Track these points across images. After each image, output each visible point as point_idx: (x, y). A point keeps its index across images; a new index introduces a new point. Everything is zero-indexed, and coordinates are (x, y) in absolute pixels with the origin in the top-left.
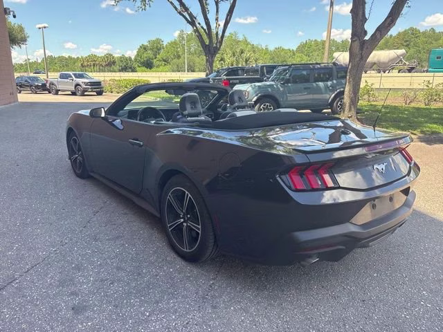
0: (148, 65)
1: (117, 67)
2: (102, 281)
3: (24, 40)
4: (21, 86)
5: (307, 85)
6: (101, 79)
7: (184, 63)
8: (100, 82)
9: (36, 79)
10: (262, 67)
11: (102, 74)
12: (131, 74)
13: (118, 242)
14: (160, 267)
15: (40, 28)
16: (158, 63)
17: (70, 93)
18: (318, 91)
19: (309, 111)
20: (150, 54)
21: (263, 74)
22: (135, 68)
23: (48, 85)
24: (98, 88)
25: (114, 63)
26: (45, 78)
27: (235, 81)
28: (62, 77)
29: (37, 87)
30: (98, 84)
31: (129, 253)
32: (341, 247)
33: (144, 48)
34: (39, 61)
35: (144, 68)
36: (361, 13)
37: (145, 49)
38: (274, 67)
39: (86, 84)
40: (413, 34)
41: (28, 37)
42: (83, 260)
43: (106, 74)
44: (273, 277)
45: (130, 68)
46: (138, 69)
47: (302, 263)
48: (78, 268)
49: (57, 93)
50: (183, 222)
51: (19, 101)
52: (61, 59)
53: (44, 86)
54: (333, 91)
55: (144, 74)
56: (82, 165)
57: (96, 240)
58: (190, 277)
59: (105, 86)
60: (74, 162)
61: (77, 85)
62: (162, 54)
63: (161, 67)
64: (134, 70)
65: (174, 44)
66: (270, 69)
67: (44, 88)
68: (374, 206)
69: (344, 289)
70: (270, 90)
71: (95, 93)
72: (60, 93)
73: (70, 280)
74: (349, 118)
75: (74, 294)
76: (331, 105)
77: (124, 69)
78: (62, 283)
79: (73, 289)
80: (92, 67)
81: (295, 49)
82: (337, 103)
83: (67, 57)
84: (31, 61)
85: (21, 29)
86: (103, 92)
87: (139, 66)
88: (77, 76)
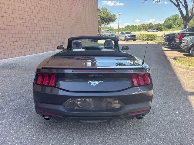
0: (169, 27)
15: (118, 15)
16: (175, 26)
17: (123, 40)
20: (171, 22)
24: (134, 38)
25: (152, 27)
28: (121, 34)
30: (134, 36)
33: (169, 19)
34: (124, 28)
35: (167, 29)
39: (129, 36)
45: (160, 29)
46: (163, 29)
52: (132, 26)
59: (137, 37)
61: (126, 37)
62: (178, 22)
63: (175, 28)
71: (133, 40)
72: (120, 40)
80: (143, 29)
83: (134, 25)
85: (114, 16)
86: (136, 39)
87: (164, 28)
88: (127, 33)
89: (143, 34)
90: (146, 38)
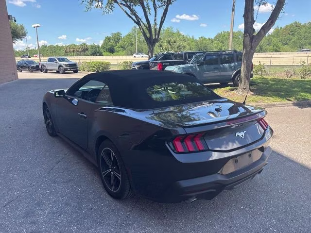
0: (111, 51)
1: (89, 52)
2: (53, 213)
3: (24, 35)
4: (22, 67)
5: (216, 66)
6: (77, 61)
7: (136, 49)
8: (76, 64)
9: (32, 62)
10: (185, 53)
11: (79, 57)
12: (99, 57)
13: (69, 184)
14: (95, 203)
15: (34, 27)
16: (118, 49)
17: (55, 71)
18: (224, 69)
19: (219, 83)
20: (112, 43)
21: (186, 58)
22: (102, 53)
23: (40, 66)
24: (74, 68)
25: (87, 49)
26: (39, 61)
27: (166, 64)
28: (50, 60)
29: (33, 68)
30: (75, 65)
31: (76, 192)
32: (212, 190)
34: (36, 49)
35: (108, 53)
36: (250, 17)
37: (109, 39)
38: (194, 53)
39: (66, 65)
40: (297, 26)
41: (27, 33)
42: (43, 198)
43: (82, 57)
44: (171, 210)
45: (98, 53)
46: (103, 53)
47: (186, 201)
48: (39, 204)
49: (46, 72)
50: (111, 172)
51: (19, 78)
52: (51, 47)
53: (38, 66)
54: (234, 70)
55: (108, 57)
56: (52, 127)
57: (55, 183)
58: (114, 210)
59: (80, 66)
60: (48, 125)
61: (60, 66)
62: (121, 43)
63: (120, 52)
64: (101, 55)
65: (129, 36)
66: (191, 55)
67: (38, 68)
68: (236, 161)
69: (219, 218)
70: (190, 70)
71: (72, 72)
72: (48, 72)
73: (33, 213)
74: (244, 89)
75: (34, 223)
76: (233, 80)
77: (94, 54)
78: (27, 215)
79: (33, 219)
80: (72, 53)
81: (213, 38)
82: (238, 78)
83: (55, 46)
84: (30, 49)
85: (22, 28)
86: (78, 70)
87: (105, 52)
88: (60, 60)
89: (88, 61)
90: (94, 67)
